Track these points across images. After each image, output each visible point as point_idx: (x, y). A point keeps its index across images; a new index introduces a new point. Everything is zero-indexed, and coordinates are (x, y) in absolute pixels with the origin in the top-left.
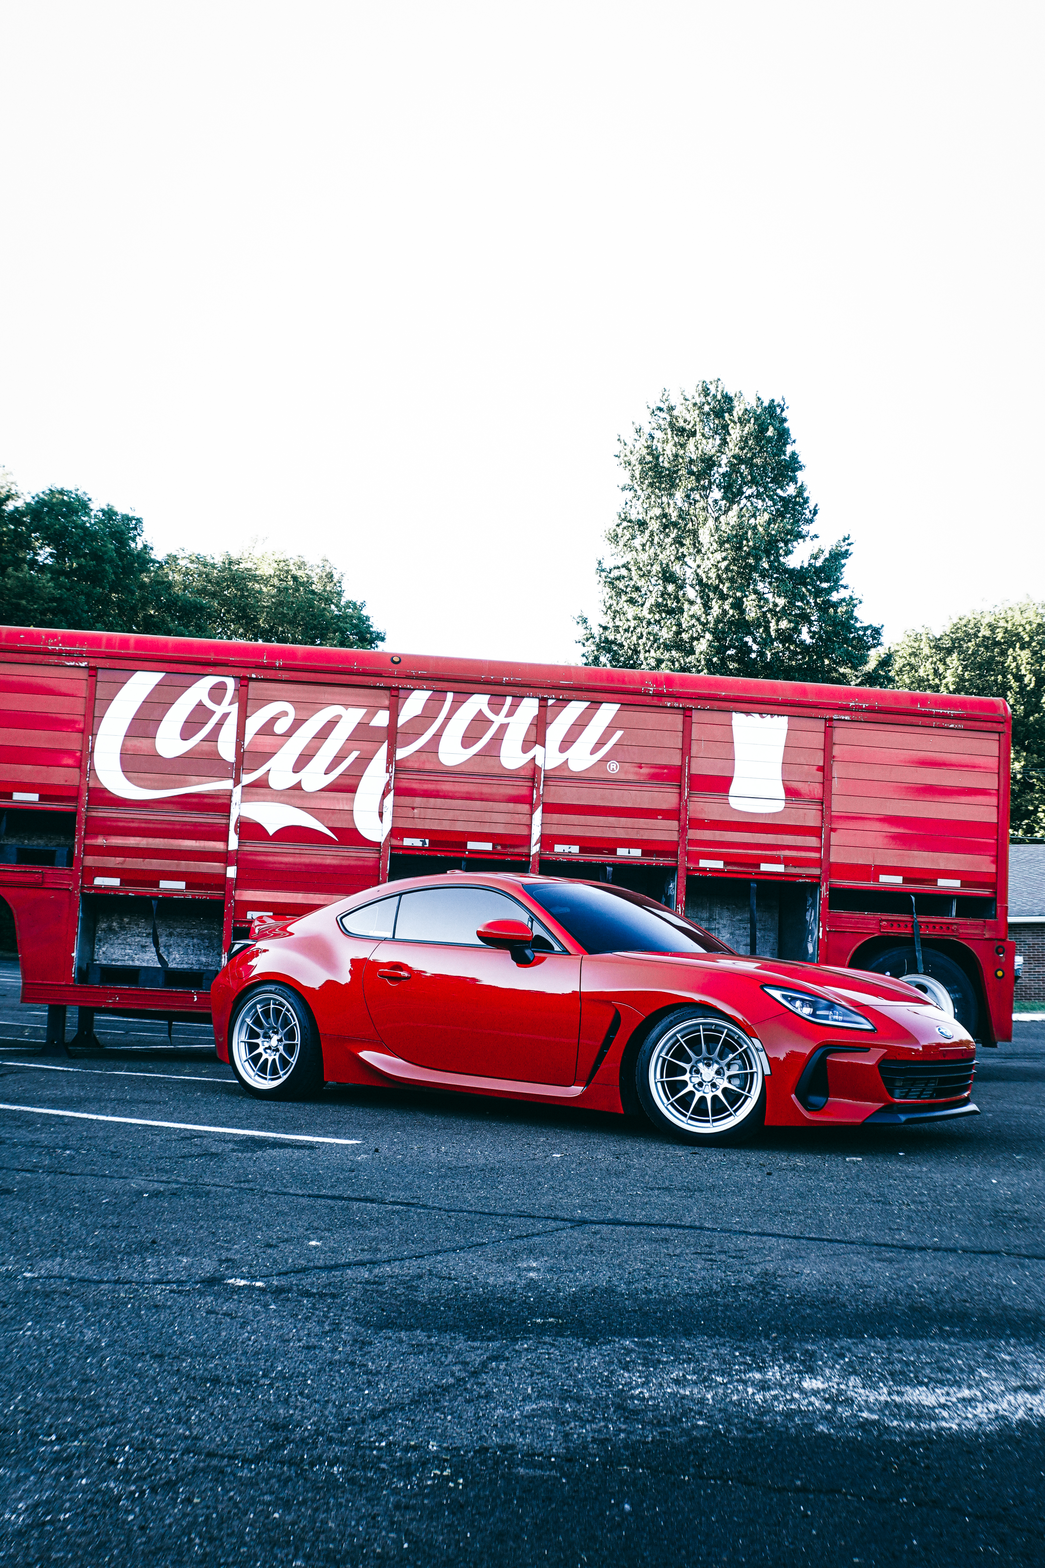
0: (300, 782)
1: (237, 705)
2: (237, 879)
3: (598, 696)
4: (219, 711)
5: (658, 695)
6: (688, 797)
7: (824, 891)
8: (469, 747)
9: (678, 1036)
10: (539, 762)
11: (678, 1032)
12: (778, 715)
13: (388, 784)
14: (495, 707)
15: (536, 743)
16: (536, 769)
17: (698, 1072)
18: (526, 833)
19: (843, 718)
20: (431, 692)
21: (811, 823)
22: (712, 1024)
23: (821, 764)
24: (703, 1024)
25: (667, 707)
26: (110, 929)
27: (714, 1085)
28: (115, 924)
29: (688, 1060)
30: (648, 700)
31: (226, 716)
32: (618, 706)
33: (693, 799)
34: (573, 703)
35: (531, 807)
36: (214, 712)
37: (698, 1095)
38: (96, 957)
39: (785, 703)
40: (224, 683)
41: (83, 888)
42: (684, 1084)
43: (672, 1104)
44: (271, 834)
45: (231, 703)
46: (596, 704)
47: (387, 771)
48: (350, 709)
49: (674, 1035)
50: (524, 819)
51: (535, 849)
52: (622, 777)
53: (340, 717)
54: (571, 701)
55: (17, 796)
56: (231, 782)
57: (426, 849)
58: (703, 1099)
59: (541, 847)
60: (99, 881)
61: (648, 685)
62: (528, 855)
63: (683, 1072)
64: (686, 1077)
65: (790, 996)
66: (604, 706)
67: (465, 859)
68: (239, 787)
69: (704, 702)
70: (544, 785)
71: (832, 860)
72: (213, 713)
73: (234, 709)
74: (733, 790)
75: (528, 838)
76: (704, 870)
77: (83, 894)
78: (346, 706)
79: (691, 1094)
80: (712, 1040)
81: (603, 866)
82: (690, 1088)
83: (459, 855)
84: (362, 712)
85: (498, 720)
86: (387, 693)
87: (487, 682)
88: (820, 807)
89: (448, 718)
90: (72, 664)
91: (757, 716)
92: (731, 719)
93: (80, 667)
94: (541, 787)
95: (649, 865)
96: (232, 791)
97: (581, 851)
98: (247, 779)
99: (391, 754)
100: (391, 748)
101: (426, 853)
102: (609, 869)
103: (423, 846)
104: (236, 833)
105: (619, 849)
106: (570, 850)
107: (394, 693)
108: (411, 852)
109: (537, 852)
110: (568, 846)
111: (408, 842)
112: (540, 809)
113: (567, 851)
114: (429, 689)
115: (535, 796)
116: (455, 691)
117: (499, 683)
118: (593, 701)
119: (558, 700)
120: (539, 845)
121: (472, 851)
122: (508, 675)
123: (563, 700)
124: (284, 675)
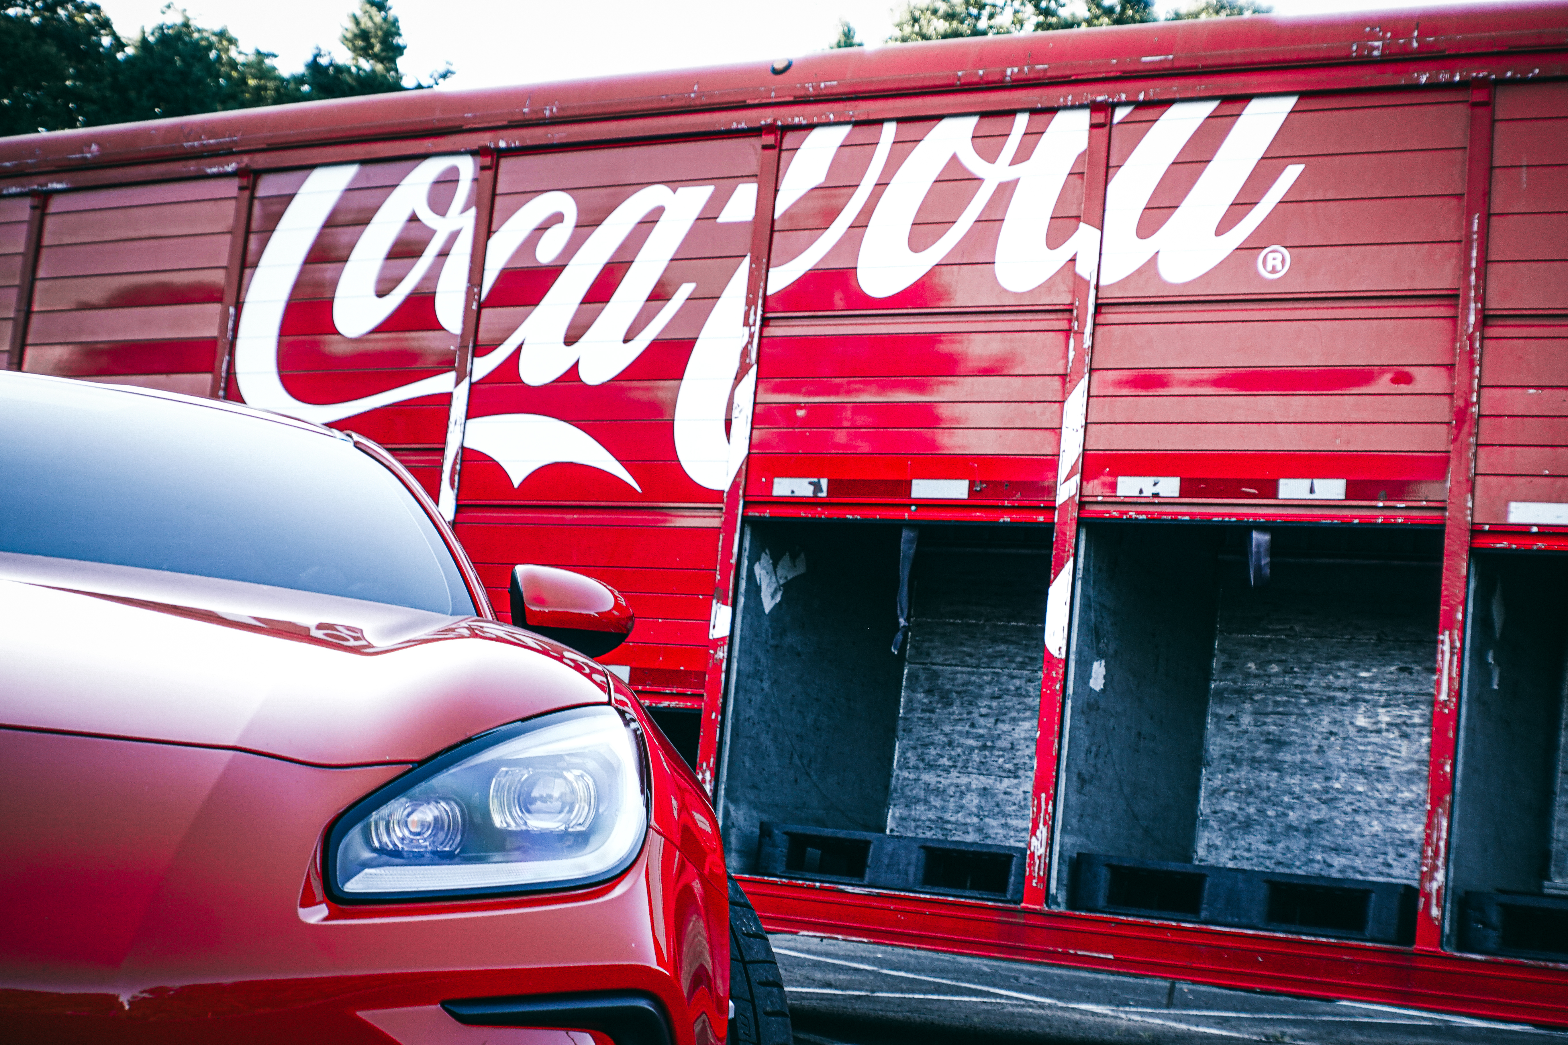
0: (576, 366)
1: (473, 211)
3: (1237, 84)
5: (1397, 56)
6: (1478, 327)
10: (1085, 269)
13: (745, 353)
15: (1078, 218)
16: (1079, 284)
18: (1049, 450)
25: (1418, 87)
30: (1368, 75)
31: (453, 237)
33: (1491, 332)
34: (1175, 110)
35: (1064, 383)
36: (433, 232)
40: (455, 170)
44: (516, 482)
45: (465, 209)
47: (746, 323)
48: (682, 191)
50: (1043, 415)
51: (1066, 490)
52: (1299, 286)
53: (660, 210)
54: (1171, 103)
57: (820, 503)
59: (1082, 486)
61: (1372, 36)
62: (1051, 508)
66: (1255, 106)
67: (907, 526)
69: (1525, 59)
70: (1095, 325)
75: (1051, 463)
76: (1521, 531)
78: (674, 184)
81: (1241, 529)
83: (891, 514)
84: (703, 193)
86: (757, 142)
87: (969, 87)
89: (881, 185)
90: (213, 170)
93: (226, 173)
94: (1088, 330)
95: (1368, 521)
97: (1184, 491)
98: (483, 367)
99: (755, 282)
100: (758, 268)
101: (822, 514)
102: (1257, 537)
103: (815, 496)
104: (452, 486)
105: (1282, 482)
106: (1155, 490)
107: (770, 140)
108: (789, 512)
109: (1072, 498)
110: (1151, 480)
111: (783, 487)
112: (1083, 386)
113: (1147, 493)
114: (842, 122)
115: (1071, 355)
116: (900, 119)
117: (997, 83)
118: (1225, 98)
119: (1138, 105)
120: (1076, 479)
121: (924, 504)
122: (1018, 61)
123: (1147, 104)
124: (559, 133)
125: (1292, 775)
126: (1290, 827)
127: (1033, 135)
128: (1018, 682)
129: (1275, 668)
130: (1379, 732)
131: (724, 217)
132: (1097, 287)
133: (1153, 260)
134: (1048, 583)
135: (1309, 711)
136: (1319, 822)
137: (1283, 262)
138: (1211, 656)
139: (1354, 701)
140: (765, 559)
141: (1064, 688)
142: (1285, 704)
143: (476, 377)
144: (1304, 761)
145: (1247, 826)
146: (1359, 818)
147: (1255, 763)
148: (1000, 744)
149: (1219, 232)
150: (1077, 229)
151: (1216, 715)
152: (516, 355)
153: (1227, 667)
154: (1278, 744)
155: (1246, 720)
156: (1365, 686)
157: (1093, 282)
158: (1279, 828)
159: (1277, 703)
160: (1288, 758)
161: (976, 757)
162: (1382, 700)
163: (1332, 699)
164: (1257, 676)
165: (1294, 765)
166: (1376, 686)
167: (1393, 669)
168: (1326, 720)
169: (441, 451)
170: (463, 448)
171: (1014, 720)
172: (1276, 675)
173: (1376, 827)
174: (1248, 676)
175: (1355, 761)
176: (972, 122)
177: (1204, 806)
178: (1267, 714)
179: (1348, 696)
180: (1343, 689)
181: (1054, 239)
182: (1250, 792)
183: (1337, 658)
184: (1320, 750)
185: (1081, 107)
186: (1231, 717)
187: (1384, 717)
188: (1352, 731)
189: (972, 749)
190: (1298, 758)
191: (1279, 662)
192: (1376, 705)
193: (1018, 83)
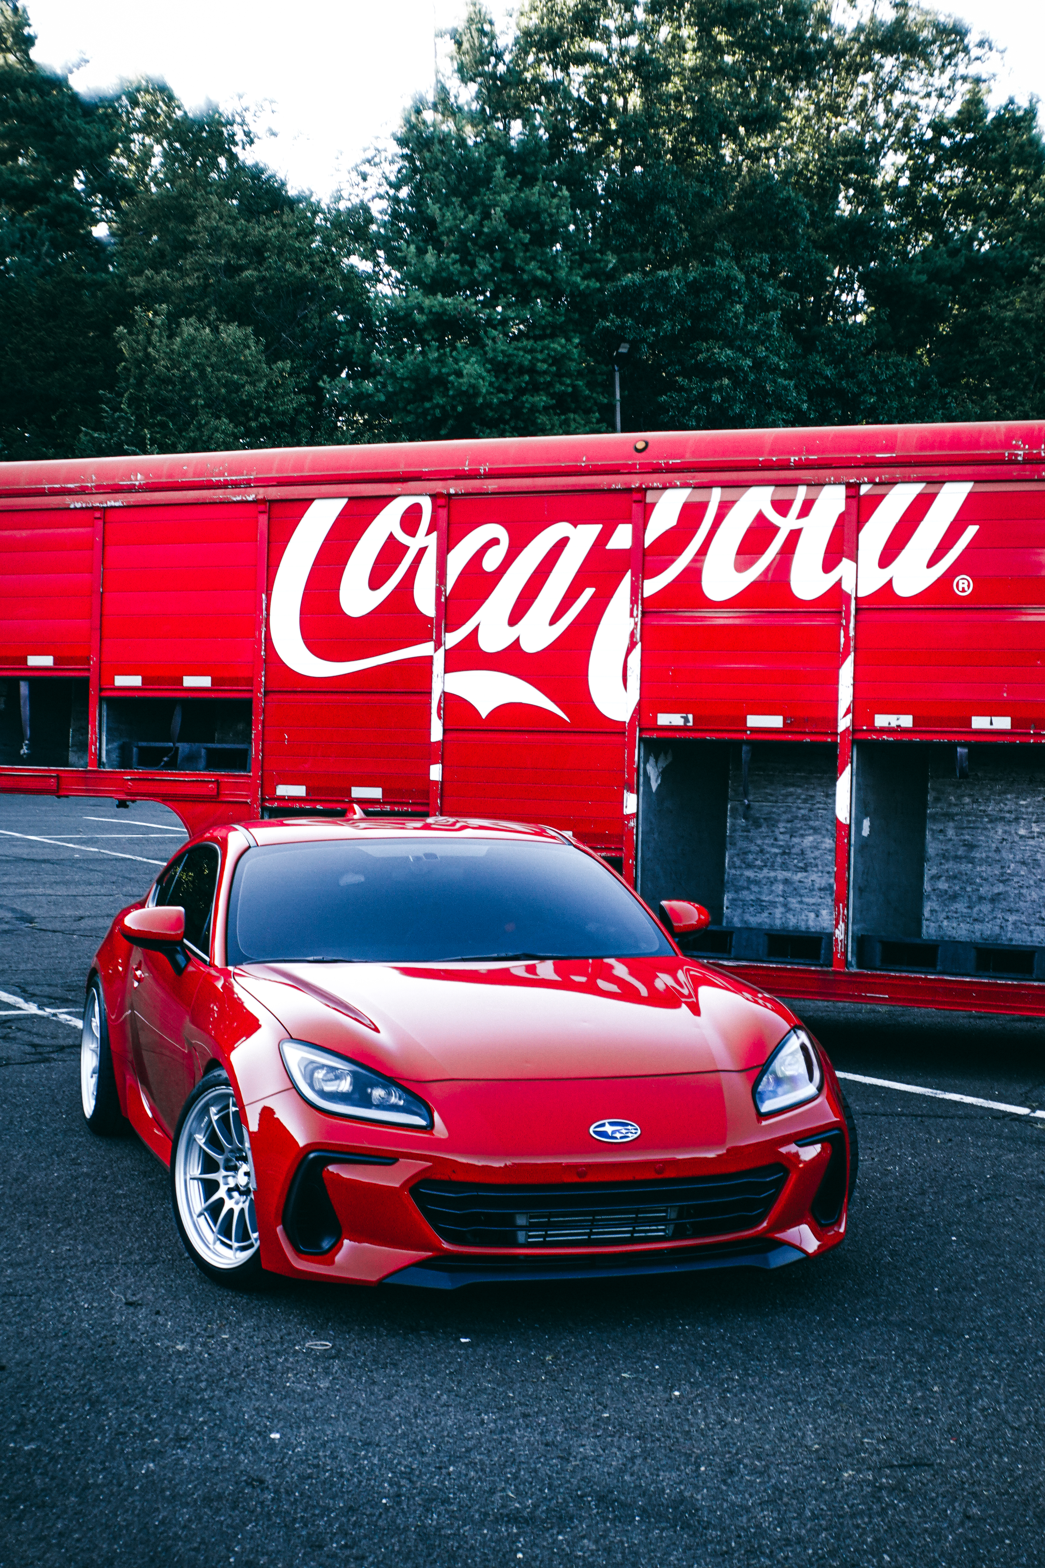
0: (518, 640)
1: (434, 535)
2: (443, 782)
3: (936, 472)
5: (1031, 461)
10: (848, 587)
13: (632, 635)
16: (843, 598)
30: (1014, 471)
31: (422, 551)
34: (899, 489)
35: (839, 658)
36: (408, 548)
41: (264, 800)
43: (201, 1213)
44: (484, 715)
45: (429, 533)
47: (632, 615)
49: (205, 1109)
51: (844, 723)
54: (896, 483)
55: (189, 681)
56: (431, 645)
57: (689, 729)
58: (230, 1213)
59: (854, 721)
60: (282, 790)
61: (1017, 447)
62: (835, 734)
63: (216, 1167)
67: (747, 743)
68: (441, 651)
70: (856, 622)
73: (432, 541)
75: (834, 706)
77: (264, 808)
81: (951, 746)
83: (735, 736)
84: (595, 529)
86: (629, 497)
87: (768, 466)
90: (239, 498)
93: (247, 502)
94: (852, 625)
95: (1025, 741)
96: (431, 657)
97: (916, 724)
98: (452, 639)
99: (636, 589)
100: (637, 580)
101: (691, 736)
103: (685, 725)
104: (440, 718)
105: (973, 718)
106: (898, 723)
107: (639, 497)
108: (669, 734)
109: (847, 729)
110: (895, 717)
111: (664, 719)
112: (850, 659)
113: (894, 724)
114: (685, 485)
115: (842, 640)
116: (724, 485)
117: (784, 466)
118: (930, 481)
119: (875, 484)
120: (850, 716)
121: (755, 730)
122: (798, 453)
123: (881, 483)
124: (492, 485)
125: (981, 865)
126: (981, 898)
128: (803, 811)
129: (967, 800)
130: (1033, 838)
131: (611, 546)
132: (856, 598)
133: (890, 582)
134: (836, 779)
135: (989, 826)
136: (999, 894)
137: (969, 586)
138: (927, 793)
139: (1017, 819)
140: (652, 760)
141: (849, 841)
142: (974, 822)
143: (448, 646)
144: (988, 857)
145: (954, 897)
146: (1024, 891)
147: (957, 858)
148: (794, 851)
150: (840, 561)
151: (932, 830)
153: (937, 800)
154: (971, 847)
155: (951, 833)
156: (1023, 810)
157: (853, 596)
158: (974, 898)
159: (969, 822)
160: (978, 855)
161: (779, 860)
162: (1034, 818)
163: (1002, 819)
164: (955, 805)
165: (982, 859)
166: (1030, 810)
167: (1040, 799)
168: (1000, 831)
169: (429, 695)
170: (445, 693)
171: (802, 836)
172: (968, 804)
173: (1035, 896)
174: (950, 805)
175: (1020, 856)
176: (770, 490)
177: (927, 887)
178: (963, 828)
179: (1013, 816)
180: (1010, 812)
182: (955, 877)
183: (1005, 793)
184: (998, 850)
185: (840, 484)
186: (941, 831)
187: (1036, 829)
188: (1017, 839)
189: (776, 855)
190: (984, 855)
191: (970, 796)
192: (1030, 821)
193: (799, 466)
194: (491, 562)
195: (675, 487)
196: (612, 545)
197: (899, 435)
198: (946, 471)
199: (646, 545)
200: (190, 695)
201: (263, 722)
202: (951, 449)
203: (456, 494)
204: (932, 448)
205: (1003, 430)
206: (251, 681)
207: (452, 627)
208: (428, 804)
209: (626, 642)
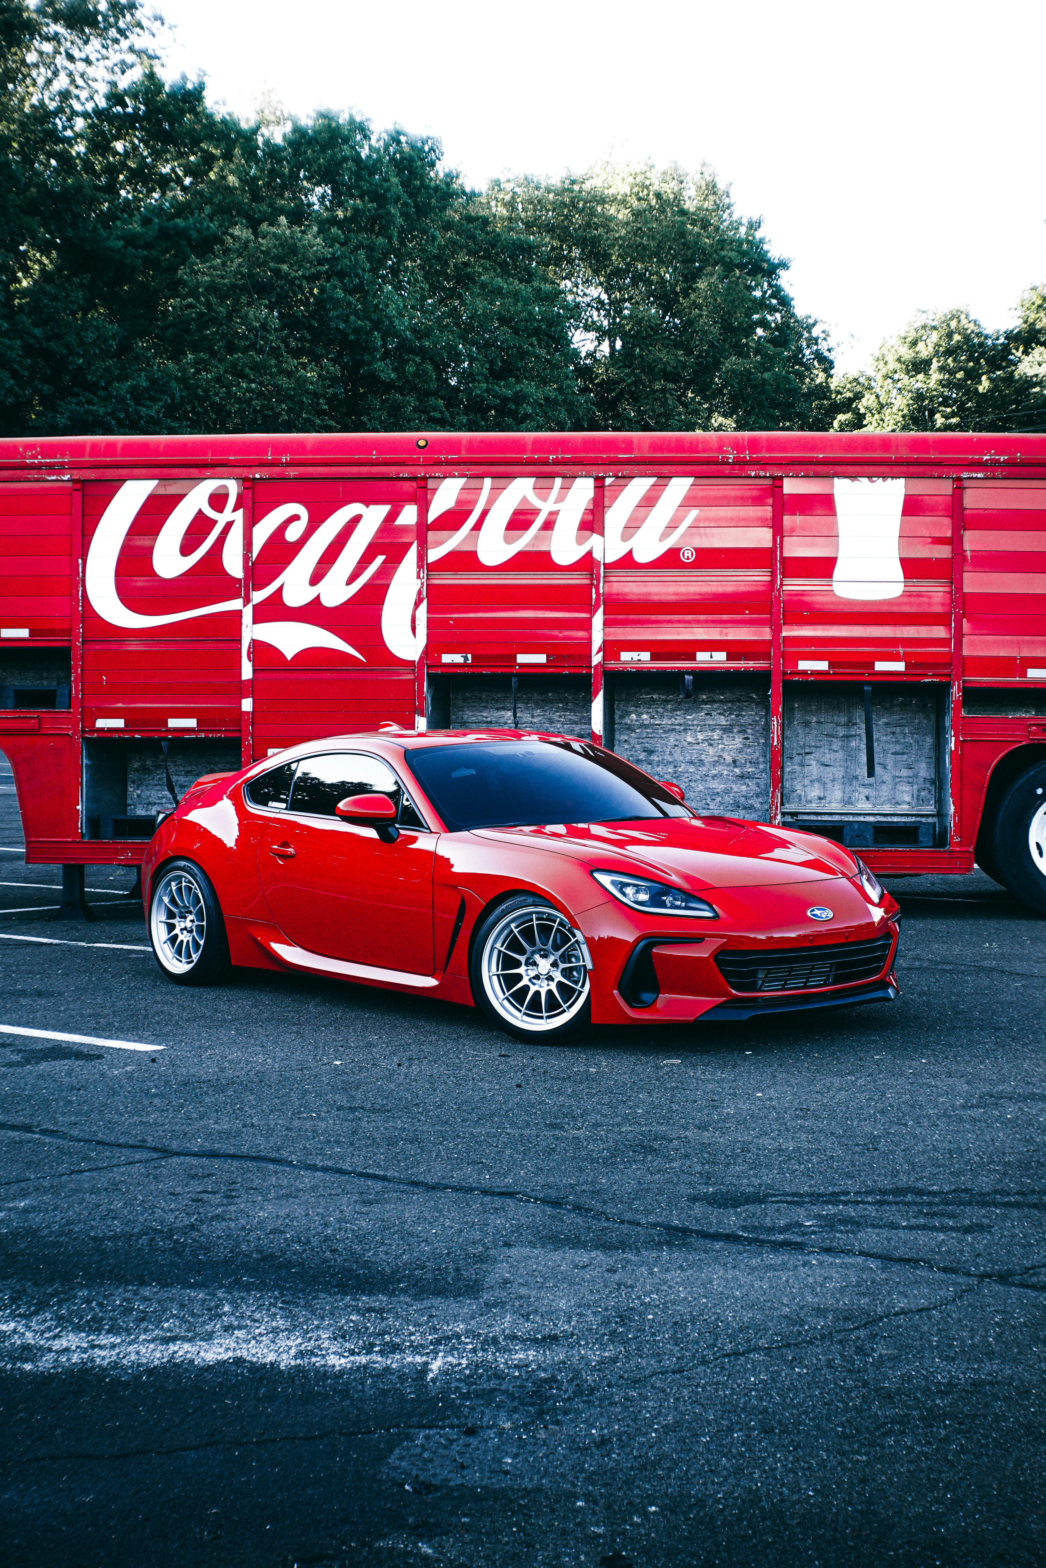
0: (318, 597)
2: (253, 712)
3: (665, 469)
4: (222, 519)
5: (740, 462)
6: (782, 585)
7: (955, 692)
8: (514, 541)
9: (513, 925)
10: (597, 555)
11: (512, 921)
12: (892, 478)
13: (420, 592)
14: (542, 491)
15: (592, 530)
16: (594, 562)
17: (535, 964)
19: (975, 475)
20: (464, 480)
21: (938, 609)
22: (544, 913)
23: (949, 534)
24: (536, 913)
25: (750, 477)
26: (144, 769)
27: (550, 978)
28: (148, 763)
29: (522, 951)
30: (727, 469)
31: (229, 525)
32: (690, 480)
34: (636, 481)
35: (590, 609)
37: (533, 989)
38: (129, 801)
39: (899, 462)
41: (84, 731)
42: (519, 977)
43: (507, 998)
45: (234, 510)
46: (664, 478)
47: (418, 577)
49: (508, 925)
50: (582, 624)
51: (597, 659)
52: (700, 565)
54: (633, 477)
55: (7, 633)
57: (468, 666)
58: (537, 993)
59: (605, 658)
60: (101, 723)
61: (727, 452)
62: (589, 667)
63: (518, 964)
64: (521, 970)
65: (621, 883)
66: (674, 481)
67: (516, 675)
69: (798, 467)
70: (604, 582)
71: (965, 652)
72: (214, 522)
74: (837, 573)
75: (588, 646)
76: (804, 673)
77: (84, 739)
79: (526, 989)
80: (545, 930)
81: (680, 674)
82: (525, 981)
83: (507, 670)
85: (545, 508)
86: (413, 484)
87: (531, 462)
88: (946, 589)
90: (54, 478)
91: (865, 480)
92: (833, 486)
93: (63, 481)
94: (601, 584)
95: (737, 670)
96: (240, 611)
97: (653, 658)
98: (258, 597)
99: (421, 556)
100: (422, 549)
101: (470, 671)
102: (688, 678)
103: (465, 663)
104: (250, 660)
105: (699, 653)
106: (639, 657)
107: (422, 484)
108: (452, 670)
109: (599, 663)
110: (637, 653)
111: (447, 658)
112: (601, 610)
113: (635, 659)
114: (462, 476)
115: (594, 596)
116: (494, 476)
117: (545, 462)
118: (660, 476)
119: (617, 477)
120: (601, 653)
121: (522, 665)
122: (555, 452)
123: (623, 477)
124: (292, 472)
127: (565, 488)
129: (645, 716)
130: (698, 743)
132: (604, 564)
133: (630, 552)
134: (591, 701)
135: (664, 735)
138: (614, 712)
139: (685, 730)
140: (429, 691)
142: (652, 733)
146: (692, 784)
149: (661, 540)
151: (620, 740)
152: (280, 590)
153: (622, 717)
154: (650, 752)
155: (633, 741)
156: (690, 722)
157: (602, 562)
159: (647, 733)
160: (656, 758)
162: (699, 728)
163: (675, 729)
164: (636, 720)
165: (658, 762)
166: (696, 722)
167: (703, 714)
168: (672, 740)
169: (239, 642)
172: (646, 719)
173: (701, 788)
174: (632, 720)
175: (688, 758)
178: (643, 738)
179: (682, 728)
180: (680, 724)
181: (580, 541)
183: (675, 710)
186: (626, 741)
187: (700, 737)
188: (685, 744)
191: (648, 713)
192: (696, 731)
193: (556, 462)
194: (293, 534)
195: (454, 476)
196: (401, 521)
197: (635, 441)
198: (673, 469)
199: (429, 522)
200: (8, 645)
201: (82, 666)
202: (677, 452)
203: (261, 479)
204: (662, 450)
205: (715, 439)
206: (69, 632)
207: (258, 587)
208: (240, 731)
209: (413, 597)
